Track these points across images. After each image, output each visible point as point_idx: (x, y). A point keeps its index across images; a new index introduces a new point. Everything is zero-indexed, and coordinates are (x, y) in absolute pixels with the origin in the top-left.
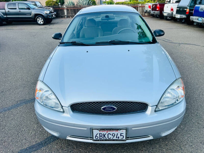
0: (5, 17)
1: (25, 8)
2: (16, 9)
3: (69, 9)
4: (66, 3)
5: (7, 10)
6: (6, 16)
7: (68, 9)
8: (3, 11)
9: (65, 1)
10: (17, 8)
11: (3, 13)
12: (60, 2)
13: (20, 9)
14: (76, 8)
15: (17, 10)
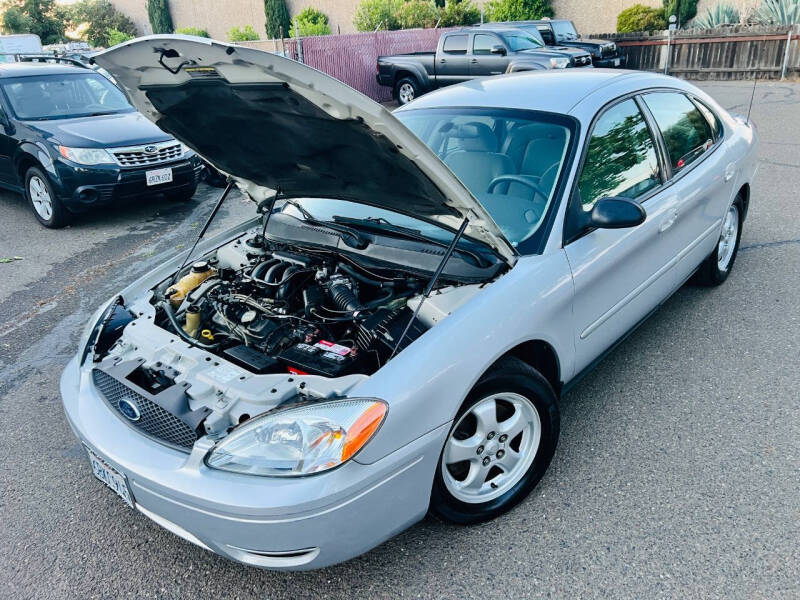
0: (430, 80)
1: (489, 50)
2: (464, 52)
3: (681, 44)
4: (701, 18)
5: (440, 56)
6: (433, 77)
7: (678, 42)
8: (429, 59)
9: (700, 7)
10: (469, 50)
11: (427, 67)
12: (676, 12)
13: (475, 52)
14: (713, 40)
15: (468, 58)
